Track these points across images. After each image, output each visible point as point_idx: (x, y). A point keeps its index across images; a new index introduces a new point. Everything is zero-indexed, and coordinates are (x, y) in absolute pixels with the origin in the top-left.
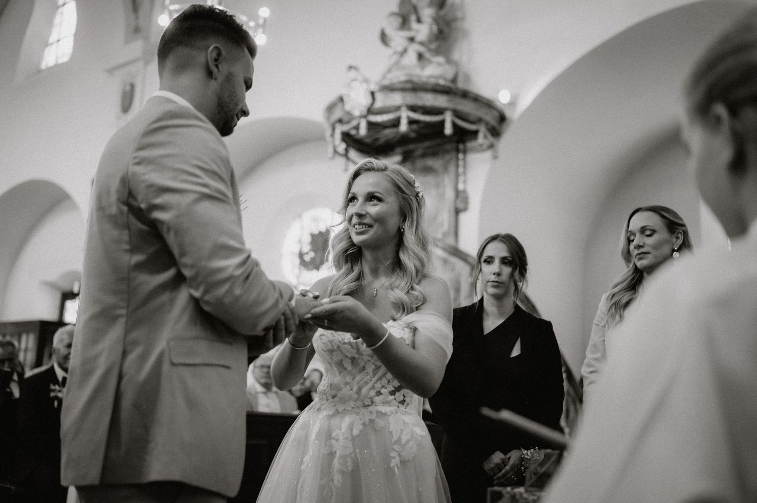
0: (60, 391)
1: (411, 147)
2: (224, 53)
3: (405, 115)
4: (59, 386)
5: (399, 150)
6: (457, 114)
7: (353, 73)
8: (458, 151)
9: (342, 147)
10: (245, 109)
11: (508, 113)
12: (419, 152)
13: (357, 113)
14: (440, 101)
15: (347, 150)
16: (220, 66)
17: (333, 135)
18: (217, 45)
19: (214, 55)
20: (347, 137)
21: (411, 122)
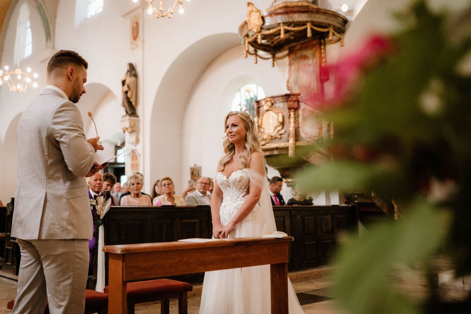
0: (93, 202)
1: (293, 44)
2: (74, 70)
3: (282, 28)
4: (93, 199)
5: (286, 47)
6: (313, 23)
7: (250, 8)
8: (320, 44)
9: (251, 49)
10: (84, 91)
11: (348, 18)
12: (298, 47)
13: (255, 30)
14: (303, 17)
15: (256, 51)
16: (73, 75)
17: (244, 44)
18: (71, 67)
19: (71, 71)
20: (254, 43)
21: (286, 32)
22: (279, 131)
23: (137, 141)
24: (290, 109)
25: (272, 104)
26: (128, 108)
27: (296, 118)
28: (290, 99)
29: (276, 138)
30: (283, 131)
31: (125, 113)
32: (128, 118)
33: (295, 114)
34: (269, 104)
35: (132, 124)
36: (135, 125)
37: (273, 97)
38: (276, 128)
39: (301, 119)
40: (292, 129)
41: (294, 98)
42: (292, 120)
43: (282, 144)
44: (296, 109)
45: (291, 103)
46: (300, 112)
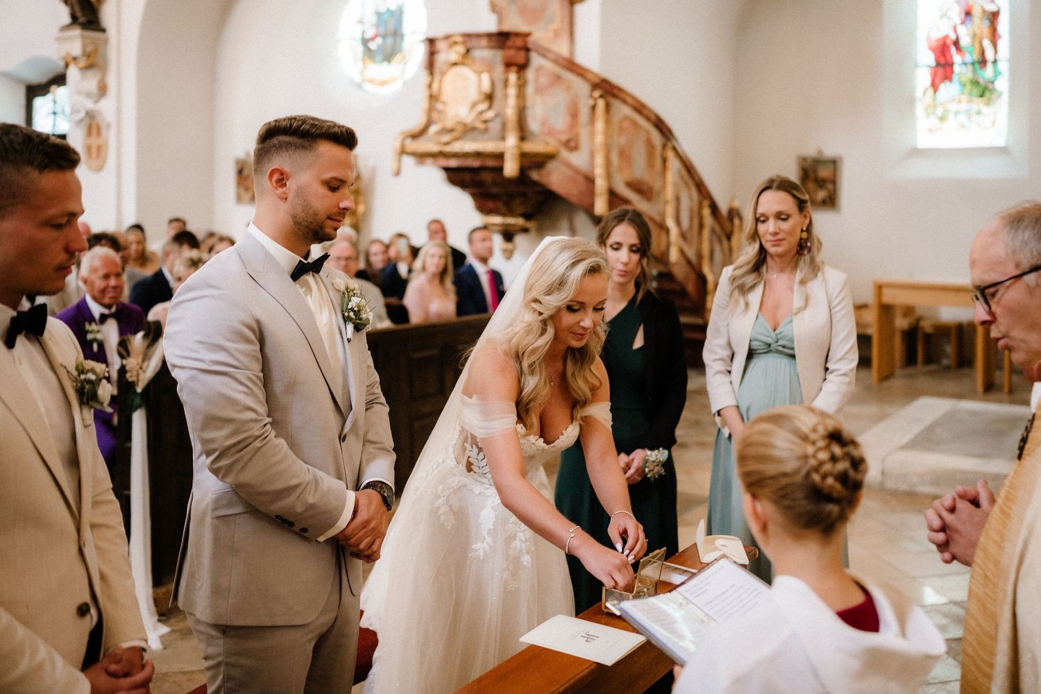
22: (481, 113)
23: (103, 90)
24: (508, 65)
25: (468, 51)
26: (77, 9)
27: (522, 86)
28: (510, 43)
29: (473, 129)
30: (490, 114)
31: (67, 19)
32: (77, 32)
33: (519, 78)
34: (460, 49)
35: (89, 49)
36: (96, 51)
37: (468, 36)
38: (474, 105)
39: (530, 90)
40: (511, 112)
41: (519, 42)
42: (512, 91)
43: (489, 146)
44: (522, 67)
45: (511, 53)
46: (530, 74)
